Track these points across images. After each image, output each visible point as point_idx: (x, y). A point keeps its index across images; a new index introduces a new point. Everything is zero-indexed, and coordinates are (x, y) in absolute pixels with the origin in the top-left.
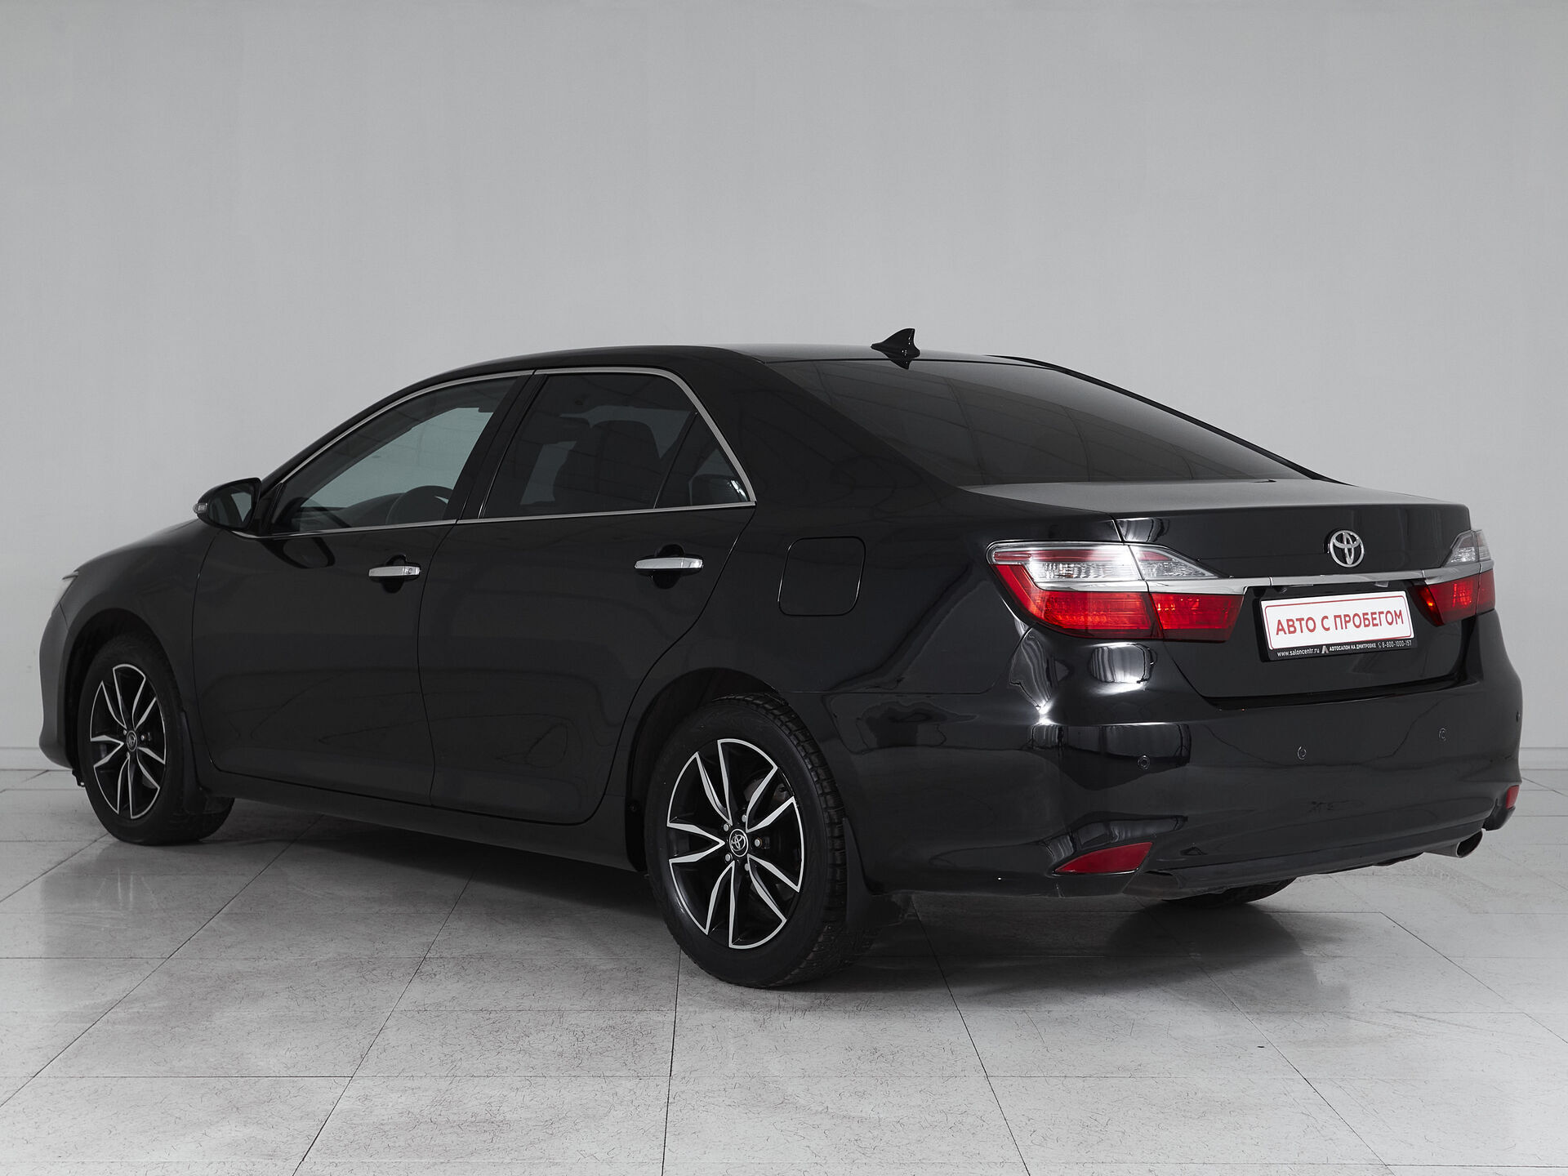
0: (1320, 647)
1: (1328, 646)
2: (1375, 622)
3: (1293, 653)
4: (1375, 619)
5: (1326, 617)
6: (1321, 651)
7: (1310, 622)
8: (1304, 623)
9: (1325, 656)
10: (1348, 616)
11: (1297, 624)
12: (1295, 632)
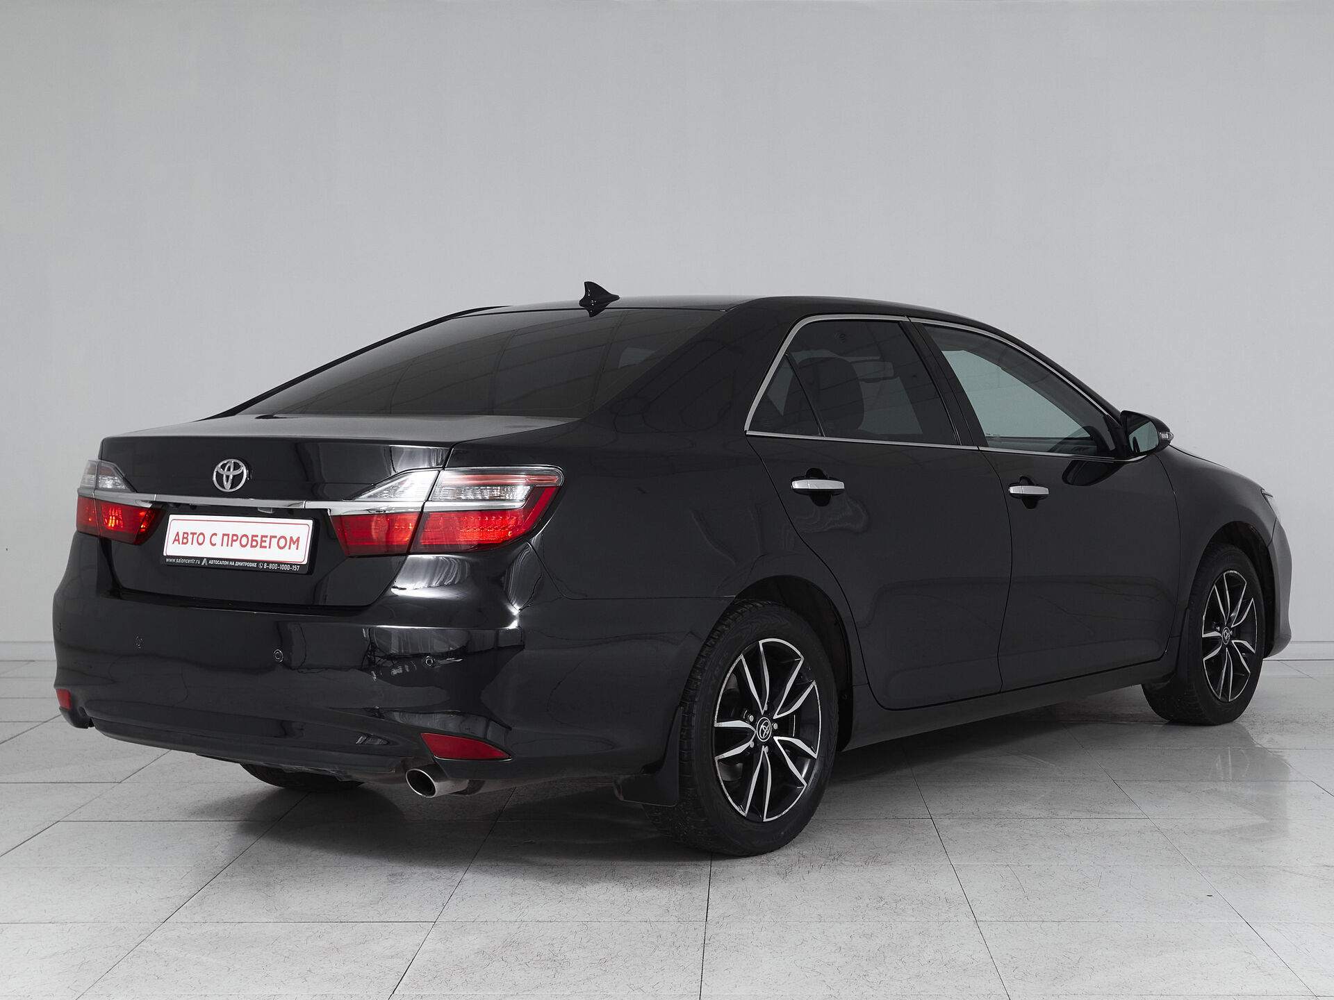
0: (201, 559)
1: (209, 559)
2: (263, 544)
3: (178, 561)
4: (265, 541)
5: (216, 534)
6: (201, 563)
7: (201, 536)
8: (195, 536)
9: (204, 567)
10: (236, 535)
11: (190, 537)
12: (186, 543)
